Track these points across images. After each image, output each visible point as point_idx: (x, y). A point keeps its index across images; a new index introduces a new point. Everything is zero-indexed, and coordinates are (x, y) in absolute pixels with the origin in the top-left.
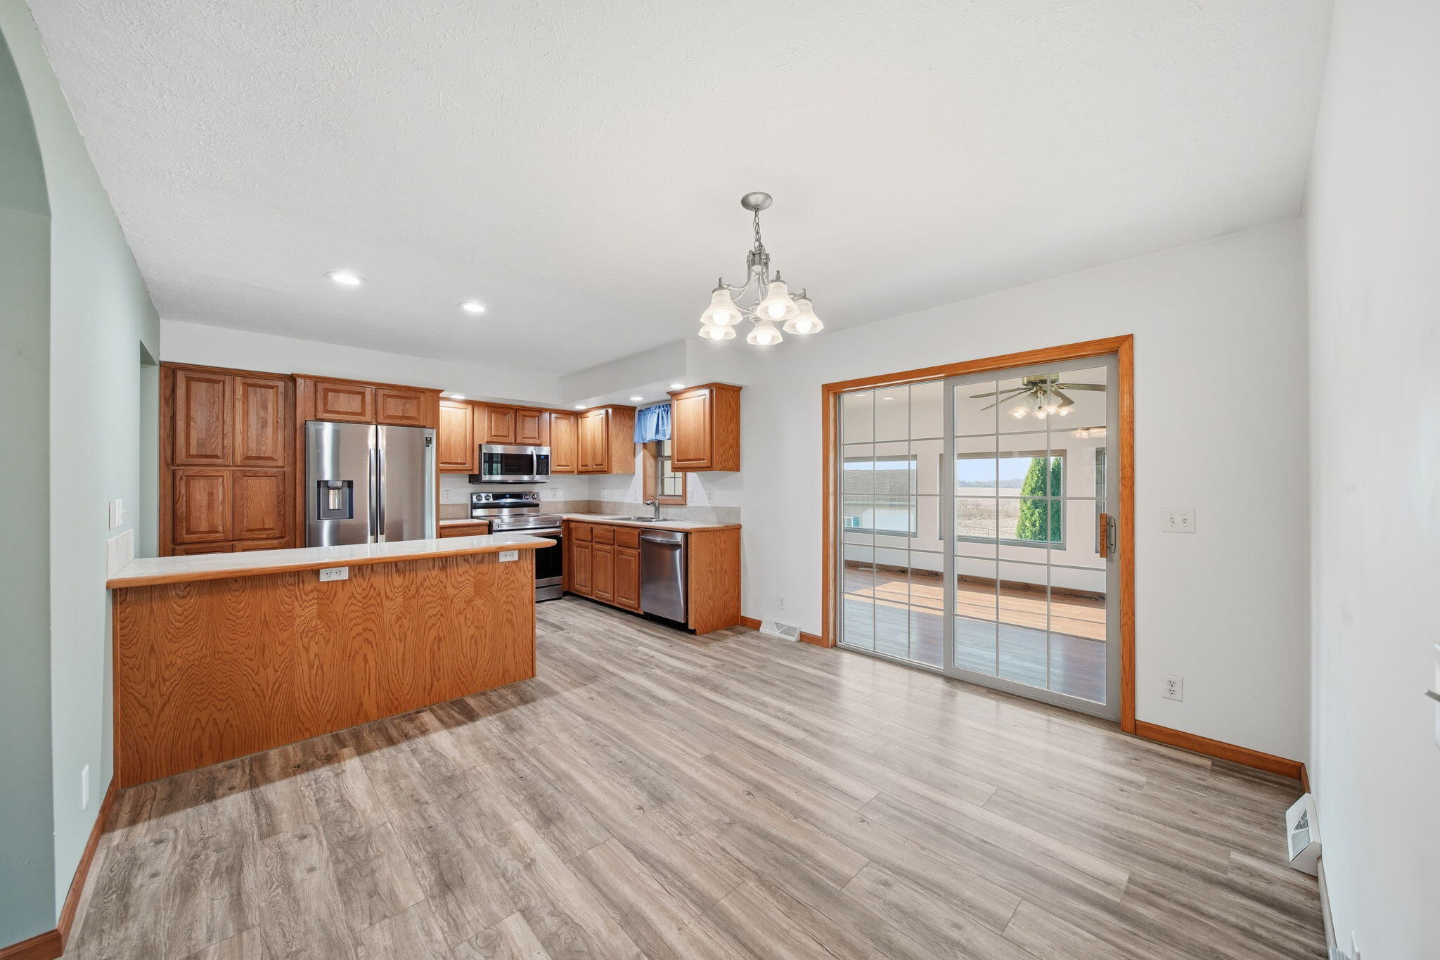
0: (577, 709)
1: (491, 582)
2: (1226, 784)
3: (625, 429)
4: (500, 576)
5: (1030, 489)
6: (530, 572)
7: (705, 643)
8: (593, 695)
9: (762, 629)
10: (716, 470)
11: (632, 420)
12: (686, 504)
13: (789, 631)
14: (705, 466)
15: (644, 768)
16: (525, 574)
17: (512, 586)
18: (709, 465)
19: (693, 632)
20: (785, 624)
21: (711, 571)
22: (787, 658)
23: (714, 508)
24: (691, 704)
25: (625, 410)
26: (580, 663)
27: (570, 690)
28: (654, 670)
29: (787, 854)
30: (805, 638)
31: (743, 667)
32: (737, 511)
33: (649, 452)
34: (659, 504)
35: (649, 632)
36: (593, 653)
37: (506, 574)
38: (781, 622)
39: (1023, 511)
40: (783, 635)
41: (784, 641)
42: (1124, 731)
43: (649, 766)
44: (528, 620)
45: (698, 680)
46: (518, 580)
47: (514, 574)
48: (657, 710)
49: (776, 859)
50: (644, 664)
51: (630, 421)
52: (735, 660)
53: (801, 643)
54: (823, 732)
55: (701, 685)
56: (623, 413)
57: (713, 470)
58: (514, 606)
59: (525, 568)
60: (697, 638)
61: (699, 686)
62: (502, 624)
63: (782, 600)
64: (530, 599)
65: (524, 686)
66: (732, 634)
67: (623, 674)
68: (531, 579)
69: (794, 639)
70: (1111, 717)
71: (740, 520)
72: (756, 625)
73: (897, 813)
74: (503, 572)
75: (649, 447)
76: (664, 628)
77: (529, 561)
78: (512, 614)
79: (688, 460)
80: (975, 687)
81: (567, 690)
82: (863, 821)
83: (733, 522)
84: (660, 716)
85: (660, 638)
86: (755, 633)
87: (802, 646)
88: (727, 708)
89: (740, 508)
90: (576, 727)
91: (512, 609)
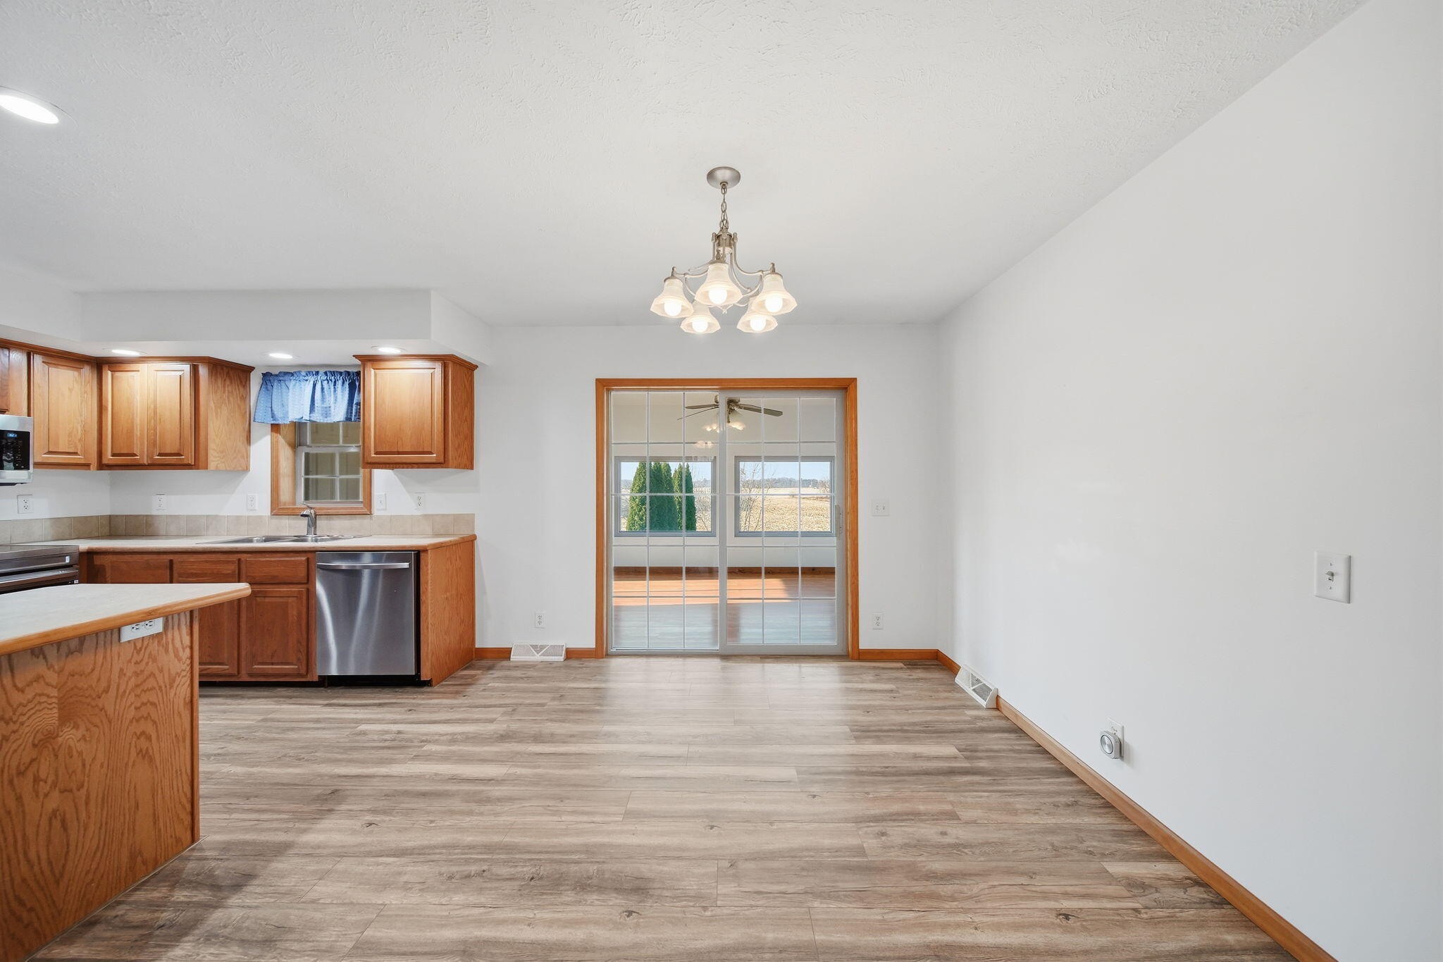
0: (362, 849)
1: (103, 684)
2: (918, 674)
3: (231, 399)
4: (121, 670)
5: (638, 488)
6: (188, 650)
7: (457, 693)
8: (369, 818)
9: (513, 658)
10: (452, 468)
11: (244, 386)
12: (371, 514)
13: (554, 650)
14: (434, 461)
15: (573, 868)
16: (177, 656)
17: (151, 683)
18: (442, 460)
19: (428, 683)
20: (545, 644)
21: (447, 598)
22: (575, 680)
23: (426, 516)
24: (535, 767)
25: (232, 368)
26: (271, 784)
27: (311, 829)
28: (425, 748)
29: (807, 859)
30: (571, 654)
31: (542, 705)
32: (469, 519)
33: (284, 438)
34: (316, 515)
35: (347, 702)
36: (280, 760)
37: (136, 663)
38: (540, 643)
39: (632, 508)
40: (545, 657)
41: (551, 663)
42: (853, 659)
43: (577, 862)
44: (184, 741)
45: (504, 738)
46: (161, 671)
47: (155, 660)
48: (497, 794)
49: (803, 869)
50: (399, 745)
51: (242, 389)
52: (522, 700)
53: (569, 661)
54: (696, 737)
55: (515, 742)
56: (228, 373)
57: (447, 467)
58: (154, 722)
59: (178, 644)
60: (436, 688)
61: (515, 744)
62: (127, 764)
63: (540, 617)
64: (188, 700)
65: (191, 865)
66: (479, 672)
67: (383, 770)
68: (188, 662)
69: (562, 658)
70: (839, 652)
71: (473, 529)
72: (505, 654)
73: (827, 777)
74: (130, 661)
75: (284, 431)
76: (369, 690)
77: (185, 630)
78: (149, 738)
79: (399, 453)
80: (749, 658)
81: (304, 831)
82: (814, 796)
83: (465, 532)
84: (511, 799)
85: (380, 705)
86: (505, 663)
87: (574, 663)
88: (580, 754)
89: (474, 515)
90: (400, 874)
91: (150, 729)
